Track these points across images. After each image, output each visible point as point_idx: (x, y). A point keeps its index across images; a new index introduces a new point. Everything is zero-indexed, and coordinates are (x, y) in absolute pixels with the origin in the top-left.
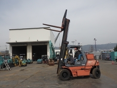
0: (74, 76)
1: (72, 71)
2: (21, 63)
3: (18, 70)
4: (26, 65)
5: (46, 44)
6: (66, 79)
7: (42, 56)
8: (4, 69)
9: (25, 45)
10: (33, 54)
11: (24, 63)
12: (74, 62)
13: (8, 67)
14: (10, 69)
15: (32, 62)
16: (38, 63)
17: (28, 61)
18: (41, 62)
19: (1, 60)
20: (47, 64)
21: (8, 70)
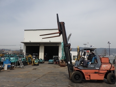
1: (85, 74)
2: (33, 62)
3: (31, 69)
4: (38, 65)
5: (58, 45)
7: (54, 56)
8: (18, 67)
9: (38, 45)
10: (45, 55)
11: (36, 62)
12: (87, 64)
13: (22, 65)
14: (24, 67)
15: (44, 62)
16: (50, 64)
17: (40, 61)
18: (52, 63)
19: (16, 58)
20: (58, 65)
21: (22, 68)
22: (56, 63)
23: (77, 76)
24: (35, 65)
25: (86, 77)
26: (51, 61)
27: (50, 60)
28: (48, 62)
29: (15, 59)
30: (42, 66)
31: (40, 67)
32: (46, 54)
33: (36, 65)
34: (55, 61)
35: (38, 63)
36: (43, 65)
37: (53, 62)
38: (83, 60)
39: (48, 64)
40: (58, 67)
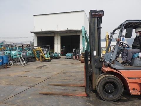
0: (132, 92)
1: (128, 80)
2: (42, 57)
4: (49, 61)
6: (113, 97)
7: (74, 49)
9: (53, 35)
10: (62, 47)
11: (47, 56)
13: (23, 61)
14: (26, 65)
15: (60, 57)
16: (67, 59)
17: (54, 55)
18: (70, 58)
19: (19, 52)
20: (78, 60)
21: (23, 65)
22: (76, 57)
23: (109, 85)
24: (45, 61)
25: (131, 86)
26: (69, 55)
27: (67, 54)
28: (65, 57)
29: (17, 52)
30: (54, 62)
31: (52, 63)
32: (64, 47)
33: (47, 60)
34: (74, 55)
35: (49, 58)
36: (57, 61)
37: (71, 56)
38: (122, 48)
39: (65, 59)
40: (78, 64)
